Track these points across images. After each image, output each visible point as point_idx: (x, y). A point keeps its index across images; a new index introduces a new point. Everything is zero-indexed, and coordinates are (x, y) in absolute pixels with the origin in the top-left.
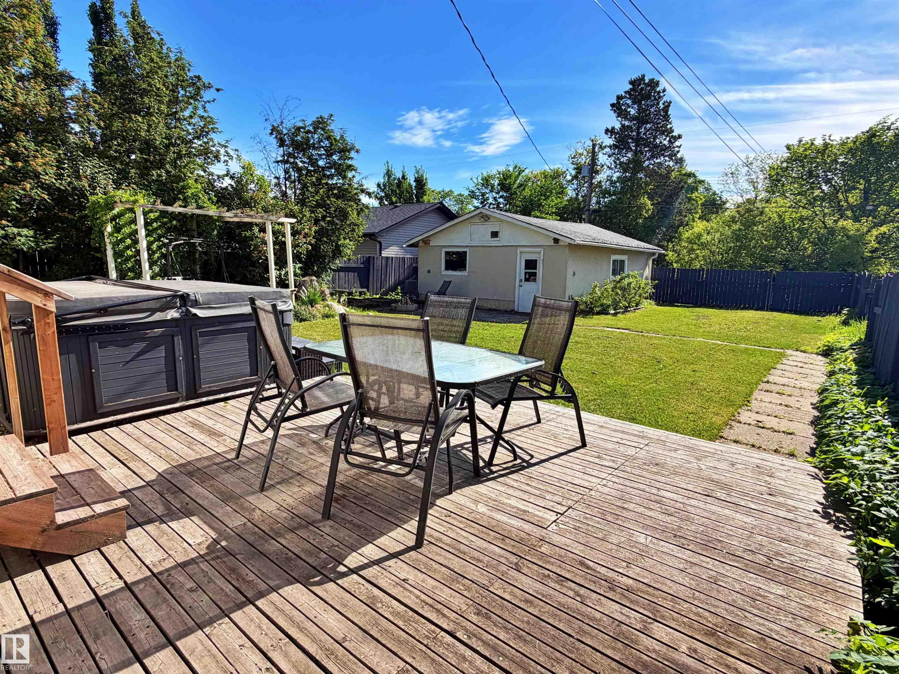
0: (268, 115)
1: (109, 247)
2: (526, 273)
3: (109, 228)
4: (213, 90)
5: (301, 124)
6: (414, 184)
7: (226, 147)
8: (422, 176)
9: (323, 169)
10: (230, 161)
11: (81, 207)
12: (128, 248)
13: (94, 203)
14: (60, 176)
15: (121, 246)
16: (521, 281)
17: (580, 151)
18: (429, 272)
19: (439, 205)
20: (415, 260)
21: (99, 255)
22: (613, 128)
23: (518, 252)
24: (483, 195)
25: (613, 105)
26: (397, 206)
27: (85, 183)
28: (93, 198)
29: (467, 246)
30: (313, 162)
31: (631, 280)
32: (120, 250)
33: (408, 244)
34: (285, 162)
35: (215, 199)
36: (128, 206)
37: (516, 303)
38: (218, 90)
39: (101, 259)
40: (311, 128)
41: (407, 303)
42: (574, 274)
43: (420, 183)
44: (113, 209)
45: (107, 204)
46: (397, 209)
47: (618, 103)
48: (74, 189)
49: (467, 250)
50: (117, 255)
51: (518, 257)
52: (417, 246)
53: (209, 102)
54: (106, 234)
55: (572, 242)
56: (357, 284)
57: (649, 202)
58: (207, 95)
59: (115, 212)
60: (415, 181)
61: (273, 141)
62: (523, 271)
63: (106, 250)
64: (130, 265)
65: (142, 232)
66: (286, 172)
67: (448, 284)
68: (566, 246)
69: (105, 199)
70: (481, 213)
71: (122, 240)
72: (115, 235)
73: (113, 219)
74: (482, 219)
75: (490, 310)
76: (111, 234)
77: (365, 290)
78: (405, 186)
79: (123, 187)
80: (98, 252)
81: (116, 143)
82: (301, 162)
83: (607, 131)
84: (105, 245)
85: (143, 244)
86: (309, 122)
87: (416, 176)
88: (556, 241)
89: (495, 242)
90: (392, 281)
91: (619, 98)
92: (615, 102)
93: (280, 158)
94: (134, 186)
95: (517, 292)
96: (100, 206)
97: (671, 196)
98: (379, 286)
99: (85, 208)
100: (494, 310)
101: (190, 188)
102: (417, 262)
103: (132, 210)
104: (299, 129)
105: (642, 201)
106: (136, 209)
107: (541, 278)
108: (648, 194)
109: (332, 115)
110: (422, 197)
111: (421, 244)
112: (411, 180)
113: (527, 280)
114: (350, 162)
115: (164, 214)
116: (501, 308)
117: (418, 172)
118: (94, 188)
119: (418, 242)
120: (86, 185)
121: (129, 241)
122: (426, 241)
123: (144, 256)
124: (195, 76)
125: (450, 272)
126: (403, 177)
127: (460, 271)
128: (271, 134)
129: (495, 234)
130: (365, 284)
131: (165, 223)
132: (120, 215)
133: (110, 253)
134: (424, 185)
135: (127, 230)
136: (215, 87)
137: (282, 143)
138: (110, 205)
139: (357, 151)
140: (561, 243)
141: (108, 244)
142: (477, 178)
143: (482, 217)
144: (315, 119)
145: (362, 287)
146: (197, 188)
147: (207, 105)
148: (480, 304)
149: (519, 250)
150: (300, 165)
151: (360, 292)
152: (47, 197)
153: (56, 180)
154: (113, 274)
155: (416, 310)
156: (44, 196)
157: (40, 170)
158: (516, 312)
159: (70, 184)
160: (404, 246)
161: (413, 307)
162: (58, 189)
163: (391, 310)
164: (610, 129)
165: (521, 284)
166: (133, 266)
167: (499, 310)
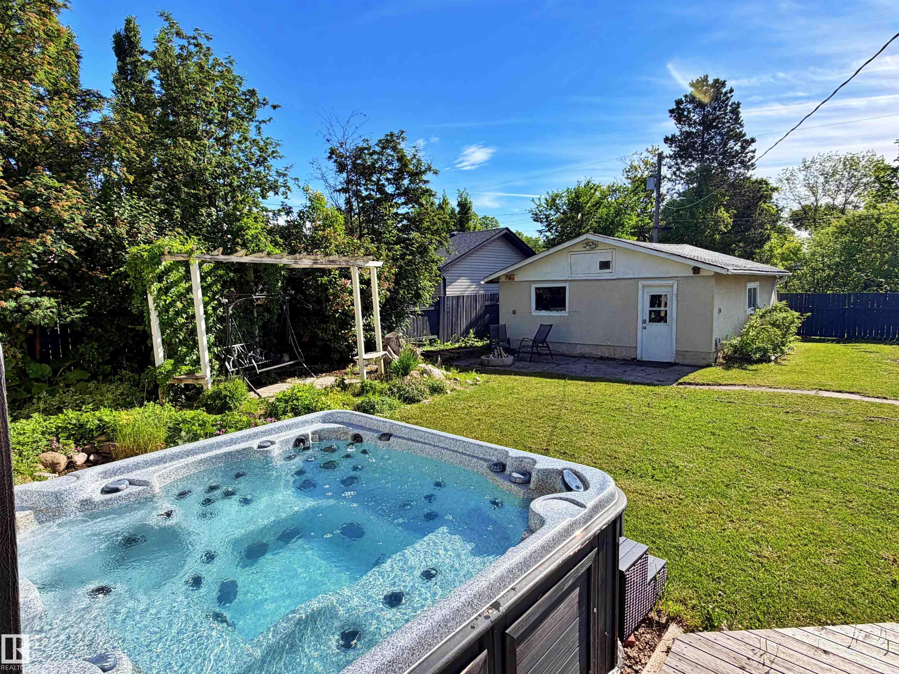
0: (330, 134)
1: (154, 315)
2: (651, 312)
4: (268, 107)
5: (365, 145)
6: (457, 209)
7: (285, 175)
8: (466, 199)
10: (289, 192)
11: (117, 261)
12: (178, 314)
13: (136, 257)
14: (90, 223)
15: (170, 313)
16: (644, 322)
18: (514, 312)
19: (505, 231)
20: (495, 298)
22: (673, 136)
23: (640, 286)
24: (547, 217)
25: (672, 111)
26: (454, 235)
27: (121, 229)
28: (134, 250)
29: (566, 281)
30: (381, 189)
32: (168, 319)
33: (486, 280)
34: (345, 190)
35: (281, 241)
36: (179, 259)
37: (639, 350)
40: (378, 149)
41: (501, 355)
42: (720, 311)
43: (464, 207)
44: (160, 263)
45: (152, 258)
46: (454, 238)
47: (678, 108)
48: (108, 237)
49: (567, 285)
50: (165, 324)
51: (640, 292)
52: (498, 282)
54: (150, 298)
55: (724, 272)
56: (427, 331)
58: (260, 113)
59: (161, 268)
62: (647, 308)
63: (149, 320)
64: (181, 336)
65: (198, 291)
66: (348, 202)
67: (549, 327)
68: (711, 277)
69: (149, 251)
70: (586, 239)
71: (171, 305)
72: (163, 298)
73: (159, 278)
74: (588, 248)
75: (601, 358)
77: (435, 337)
78: (447, 211)
80: (140, 324)
81: (156, 176)
82: (366, 190)
83: (666, 140)
84: (149, 313)
85: (199, 310)
86: (373, 142)
87: (459, 200)
88: (696, 270)
89: (605, 274)
90: (464, 323)
91: (679, 102)
92: (675, 107)
93: (339, 187)
94: (180, 230)
95: (639, 336)
96: (143, 261)
98: (450, 332)
99: (121, 263)
100: (608, 359)
101: (249, 228)
102: (498, 300)
103: (187, 264)
104: (362, 150)
106: (190, 262)
107: (674, 317)
109: (402, 132)
110: (467, 223)
111: (503, 279)
112: (453, 203)
113: (651, 320)
115: (218, 264)
116: (617, 356)
117: (461, 196)
118: (134, 236)
119: (500, 278)
120: (124, 231)
121: (179, 305)
122: (510, 277)
123: (201, 325)
124: (249, 91)
125: (544, 313)
126: (445, 202)
127: (558, 311)
128: (330, 158)
129: (605, 265)
130: (435, 330)
131: (221, 276)
132: (168, 271)
133: (155, 323)
134: (469, 209)
135: (177, 290)
136: (271, 103)
137: (341, 168)
138: (155, 259)
140: (702, 273)
141: (152, 312)
143: (587, 244)
144: (383, 137)
145: (432, 334)
146: (256, 228)
147: (262, 125)
148: (586, 351)
149: (641, 283)
150: (365, 193)
151: (430, 340)
152: (73, 252)
153: (84, 227)
154: (159, 353)
155: (513, 364)
156: (69, 251)
157: (66, 216)
158: (639, 361)
159: (102, 232)
160: (482, 282)
161: (509, 359)
162: (87, 240)
163: (482, 364)
164: (670, 137)
165: (644, 325)
166: (185, 339)
167: (615, 359)
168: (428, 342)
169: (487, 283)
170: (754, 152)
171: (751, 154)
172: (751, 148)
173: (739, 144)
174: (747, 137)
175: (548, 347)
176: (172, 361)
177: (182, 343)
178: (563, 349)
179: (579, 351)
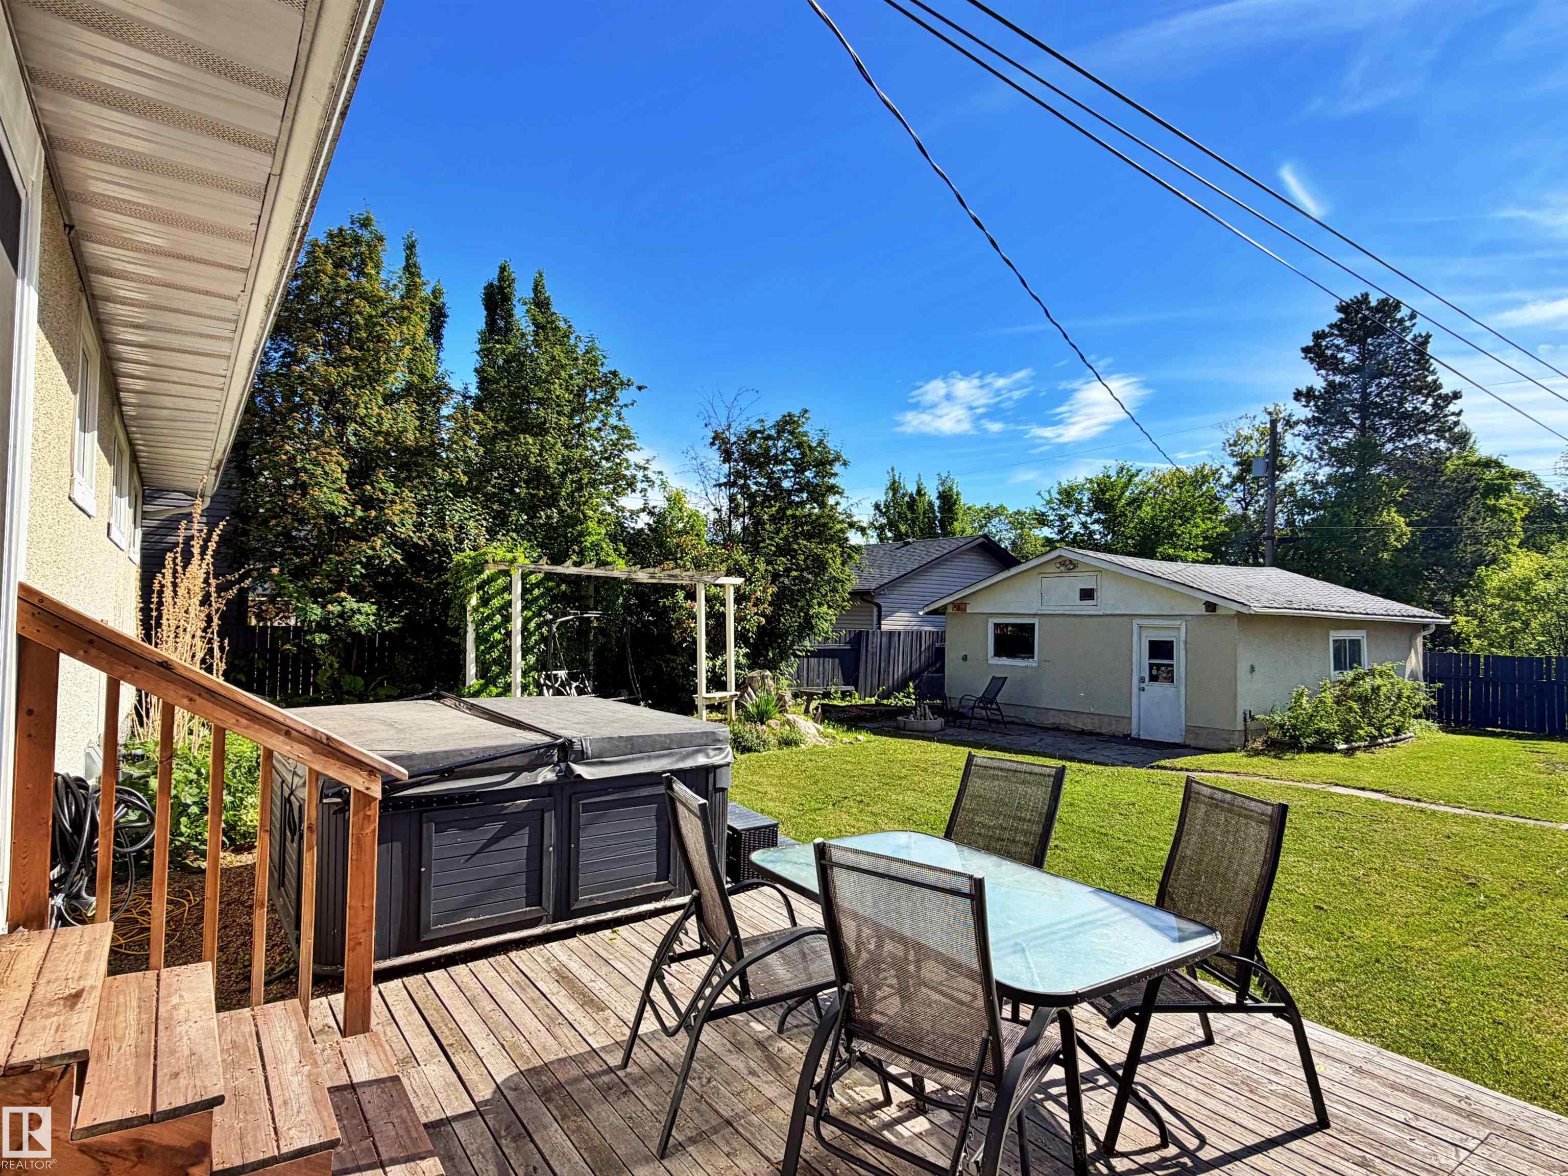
0: (709, 417)
1: (471, 628)
2: (1151, 666)
3: (474, 600)
4: (633, 388)
5: (757, 427)
6: (937, 503)
8: (951, 489)
9: (789, 492)
10: (649, 489)
11: (441, 569)
12: (495, 628)
13: (459, 564)
14: (419, 526)
15: (487, 627)
16: (1142, 680)
17: (1246, 432)
18: (965, 658)
19: (982, 540)
20: (940, 636)
21: (456, 640)
22: (1310, 390)
23: (1135, 627)
24: (1062, 518)
25: (1306, 350)
26: (908, 543)
27: (450, 535)
28: (457, 558)
29: (1035, 615)
30: (774, 484)
31: (1378, 681)
32: (485, 633)
33: (927, 610)
34: (729, 484)
35: (623, 549)
36: (503, 567)
37: (1135, 721)
38: (640, 388)
39: (459, 645)
40: (773, 432)
41: (924, 716)
42: (1252, 669)
43: (948, 500)
44: (480, 572)
45: (474, 566)
46: (909, 547)
47: (1317, 345)
48: (436, 543)
49: (1035, 621)
50: (481, 639)
51: (1135, 637)
52: (944, 614)
53: (626, 406)
54: (469, 608)
55: (1244, 610)
56: (838, 679)
57: (1401, 521)
58: (623, 396)
59: (484, 576)
60: (938, 498)
61: (713, 457)
62: (1146, 661)
63: (466, 632)
64: (495, 654)
65: (518, 606)
66: (732, 499)
67: (1000, 682)
68: (1231, 617)
69: (473, 558)
70: (1060, 556)
71: (489, 618)
72: (481, 610)
73: (480, 587)
74: (1062, 568)
75: (1083, 733)
76: (476, 610)
77: (851, 688)
78: (921, 507)
79: (499, 537)
80: (455, 636)
81: (496, 475)
82: (756, 483)
83: (1298, 395)
84: (466, 625)
85: (516, 624)
86: (769, 423)
87: (941, 489)
88: (1211, 607)
89: (1087, 608)
90: (899, 672)
91: (1318, 336)
92: (1311, 344)
93: (723, 480)
94: (514, 535)
95: (1134, 700)
96: (465, 568)
97: (1449, 507)
98: (875, 682)
99: (446, 570)
100: (1091, 733)
101: (590, 534)
102: (943, 640)
103: (507, 573)
104: (753, 435)
105: (1385, 517)
106: (512, 572)
107: (1183, 675)
108: (1397, 504)
109: (806, 411)
110: (951, 524)
111: (950, 610)
112: (932, 495)
113: (1154, 678)
114: (832, 481)
115: (549, 576)
116: (1104, 730)
117: (942, 484)
118: (461, 542)
119: (945, 607)
120: (452, 537)
121: (498, 618)
122: (960, 606)
123: (517, 641)
124: (611, 372)
125: (1005, 661)
126: (919, 492)
127: (1023, 658)
128: (712, 444)
129: (1087, 594)
130: (851, 677)
131: (551, 589)
132: (491, 580)
133: (471, 637)
134: (955, 503)
135: (496, 602)
136: (636, 384)
137: (727, 456)
138: (478, 567)
139: (845, 464)
140: (1220, 611)
141: (469, 624)
142: (1049, 492)
143: (1063, 564)
144: (779, 418)
145: (847, 683)
146: (599, 534)
147: (624, 412)
148: (1062, 720)
149: (1136, 622)
150: (754, 488)
151: (843, 693)
152: (399, 557)
153: (414, 532)
154: (471, 669)
155: (942, 730)
156: (395, 555)
157: (396, 520)
158: (1134, 739)
159: (431, 537)
160: (921, 613)
161: (937, 723)
162: (416, 545)
163: (897, 728)
164: (1304, 390)
165: (1142, 685)
166: (500, 656)
167: (1100, 734)
168: (839, 695)
169: (927, 613)
170: (1459, 414)
171: (1454, 418)
172: (1452, 408)
173: (1430, 401)
174: (1446, 390)
175: (999, 709)
176: (482, 681)
177: (495, 662)
178: (1030, 716)
179: (1049, 720)
